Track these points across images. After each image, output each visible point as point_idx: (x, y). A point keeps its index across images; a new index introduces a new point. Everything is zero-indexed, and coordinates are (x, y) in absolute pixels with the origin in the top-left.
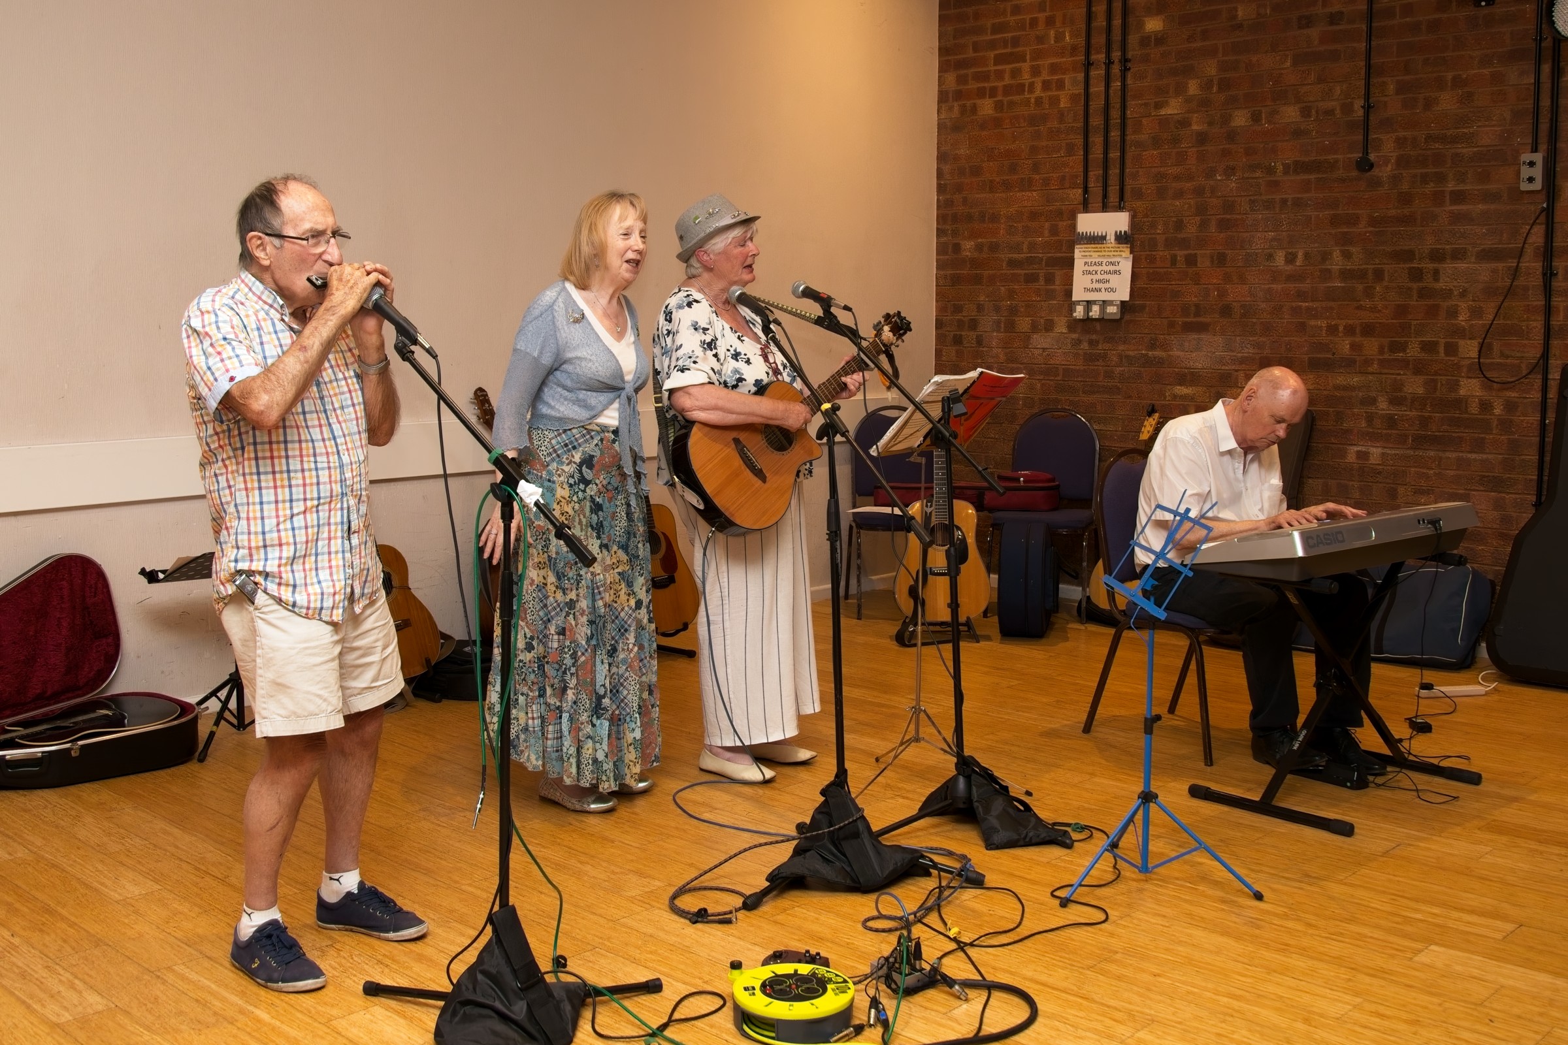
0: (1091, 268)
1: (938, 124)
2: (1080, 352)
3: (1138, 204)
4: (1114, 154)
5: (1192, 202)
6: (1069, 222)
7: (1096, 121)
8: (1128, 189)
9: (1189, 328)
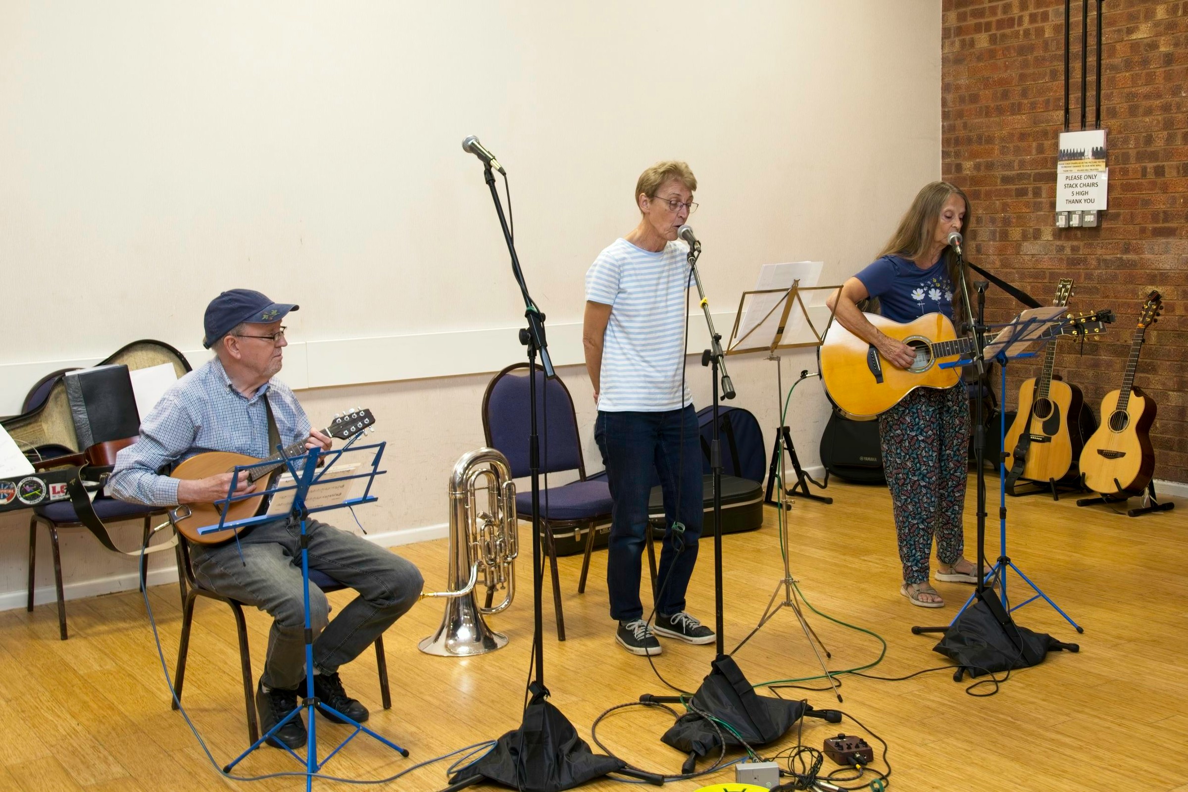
0: (1071, 182)
1: (943, 58)
2: (1063, 257)
3: (1112, 122)
4: (1091, 78)
5: (1160, 118)
6: (1053, 141)
7: (1076, 48)
8: (1103, 108)
9: (1159, 233)
